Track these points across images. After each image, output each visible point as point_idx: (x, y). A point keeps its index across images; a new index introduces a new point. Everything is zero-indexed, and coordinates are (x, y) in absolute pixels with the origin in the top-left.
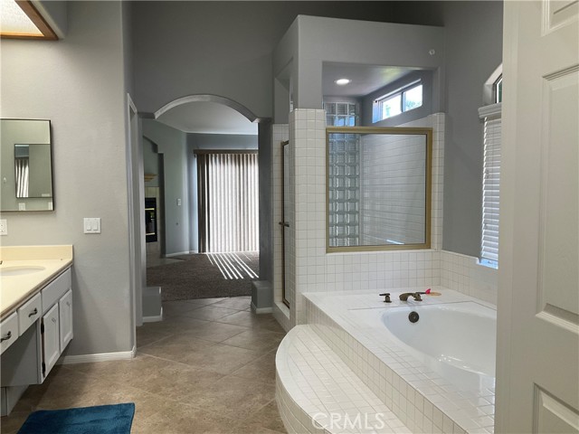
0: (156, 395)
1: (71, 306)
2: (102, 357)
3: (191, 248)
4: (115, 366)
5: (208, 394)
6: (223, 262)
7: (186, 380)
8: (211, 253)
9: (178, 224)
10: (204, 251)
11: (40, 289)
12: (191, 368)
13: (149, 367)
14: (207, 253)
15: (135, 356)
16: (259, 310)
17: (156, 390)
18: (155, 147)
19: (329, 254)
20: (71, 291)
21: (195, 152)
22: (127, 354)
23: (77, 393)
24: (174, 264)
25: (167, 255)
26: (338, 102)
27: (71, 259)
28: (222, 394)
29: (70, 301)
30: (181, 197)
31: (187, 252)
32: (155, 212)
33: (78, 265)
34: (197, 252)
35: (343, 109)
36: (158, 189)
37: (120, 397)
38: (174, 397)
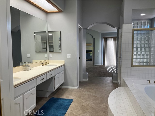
0: (79, 99)
1: (64, 74)
2: (70, 87)
3: (101, 63)
4: (73, 90)
5: (91, 101)
6: (109, 68)
7: (87, 96)
8: (107, 65)
9: (98, 57)
10: (105, 64)
11: (54, 69)
12: (90, 93)
13: (80, 91)
14: (105, 65)
15: (78, 88)
16: (114, 82)
17: (80, 97)
18: (93, 37)
19: (132, 67)
20: (64, 71)
21: (103, 38)
22: (76, 88)
23: (62, 95)
24: (96, 67)
25: (95, 65)
26: (143, 21)
27: (64, 64)
28: (95, 101)
29: (64, 73)
30: (99, 50)
31: (100, 64)
32: (92, 53)
33: (66, 65)
34: (103, 64)
35: (145, 23)
36: (93, 48)
37: (71, 97)
38: (83, 100)
